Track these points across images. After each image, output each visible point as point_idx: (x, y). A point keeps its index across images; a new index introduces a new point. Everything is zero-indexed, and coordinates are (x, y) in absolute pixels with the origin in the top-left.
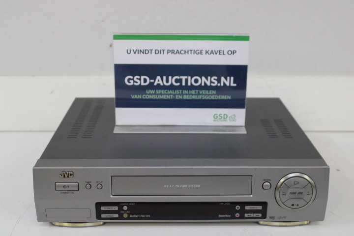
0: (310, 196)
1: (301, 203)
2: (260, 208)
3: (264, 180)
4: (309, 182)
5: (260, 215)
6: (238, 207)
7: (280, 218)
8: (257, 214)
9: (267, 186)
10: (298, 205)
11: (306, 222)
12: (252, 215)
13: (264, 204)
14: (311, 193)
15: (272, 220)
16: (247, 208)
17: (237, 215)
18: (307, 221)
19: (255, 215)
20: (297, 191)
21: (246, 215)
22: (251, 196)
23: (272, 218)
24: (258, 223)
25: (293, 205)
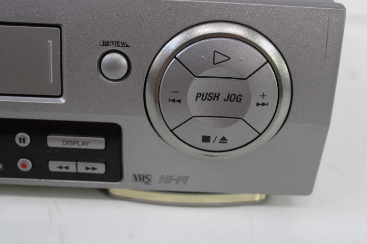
0: (269, 111)
1: (237, 133)
2: (97, 143)
3: (106, 43)
4: (269, 60)
5: (101, 169)
6: (23, 139)
7: (169, 179)
8: (90, 165)
9: (114, 66)
10: (224, 140)
11: (257, 197)
12: (72, 167)
13: (112, 133)
14: (272, 99)
15: (141, 184)
16: (55, 142)
17: (24, 166)
18: (260, 192)
19: (82, 167)
20: (223, 88)
21: (53, 166)
22: (62, 100)
23: (142, 179)
24: (105, 193)
25: (206, 139)
